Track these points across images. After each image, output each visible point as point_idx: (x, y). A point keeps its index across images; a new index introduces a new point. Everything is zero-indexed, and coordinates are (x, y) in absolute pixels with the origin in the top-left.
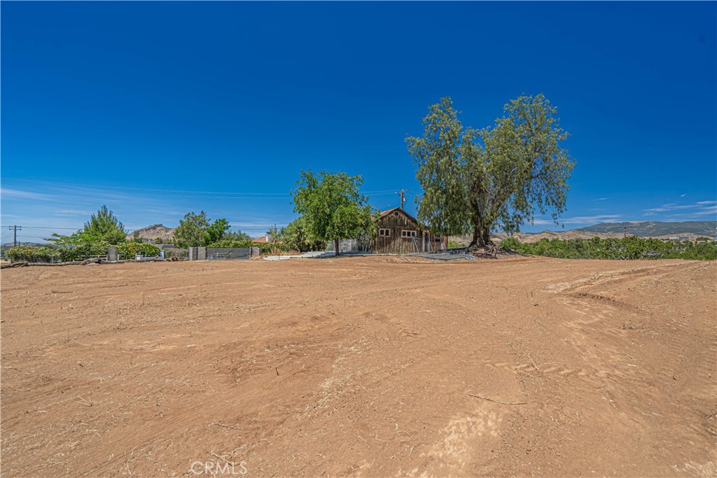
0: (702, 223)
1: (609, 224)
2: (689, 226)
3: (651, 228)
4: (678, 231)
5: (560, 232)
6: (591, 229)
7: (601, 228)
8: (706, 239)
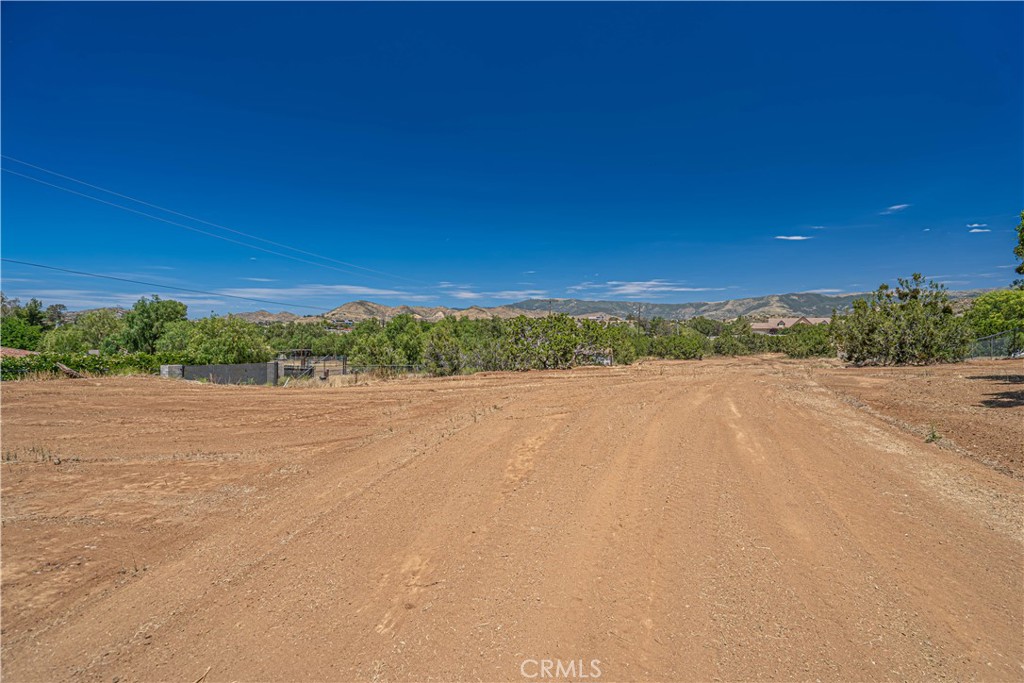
0: (611, 303)
1: (537, 301)
2: (602, 306)
3: (573, 307)
4: (595, 310)
5: (489, 308)
6: (520, 306)
7: (528, 305)
8: (616, 319)
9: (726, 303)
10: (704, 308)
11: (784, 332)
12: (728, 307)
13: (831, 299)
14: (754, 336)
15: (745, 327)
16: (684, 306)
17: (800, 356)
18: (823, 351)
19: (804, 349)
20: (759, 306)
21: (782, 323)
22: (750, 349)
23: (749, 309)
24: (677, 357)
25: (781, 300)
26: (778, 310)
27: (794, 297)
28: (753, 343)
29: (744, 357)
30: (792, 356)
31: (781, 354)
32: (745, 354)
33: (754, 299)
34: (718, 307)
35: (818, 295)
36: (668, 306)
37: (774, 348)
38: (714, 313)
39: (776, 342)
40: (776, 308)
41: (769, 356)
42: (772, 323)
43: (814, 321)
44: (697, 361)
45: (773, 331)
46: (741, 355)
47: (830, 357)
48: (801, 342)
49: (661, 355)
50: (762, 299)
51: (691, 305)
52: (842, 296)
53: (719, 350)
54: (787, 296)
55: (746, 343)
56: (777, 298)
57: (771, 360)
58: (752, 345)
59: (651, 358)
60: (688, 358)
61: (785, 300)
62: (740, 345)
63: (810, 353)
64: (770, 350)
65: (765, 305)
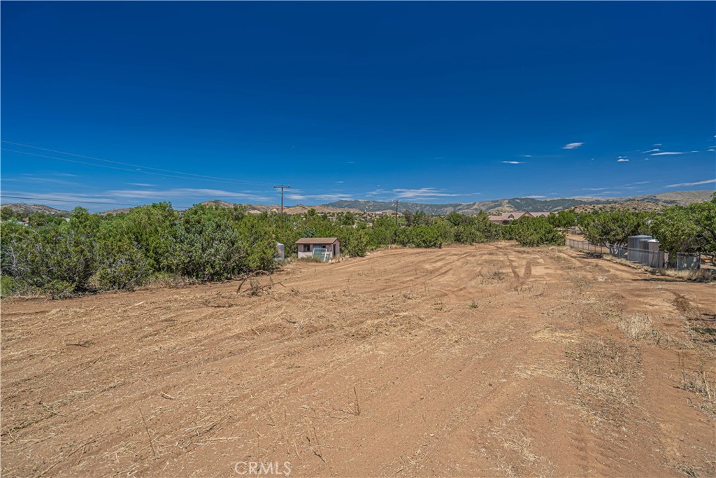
8: (396, 214)
9: (474, 204)
10: (459, 207)
11: (514, 222)
12: (475, 207)
13: (541, 202)
14: (490, 225)
15: (484, 219)
16: (446, 206)
17: (531, 244)
18: (552, 239)
19: (536, 237)
20: (496, 206)
21: (512, 216)
22: (487, 237)
23: (489, 209)
24: (418, 246)
25: (509, 203)
26: (508, 209)
27: (519, 201)
28: (489, 231)
29: (481, 245)
30: (524, 244)
31: (514, 242)
32: (483, 242)
33: (493, 202)
34: (469, 206)
35: (533, 199)
36: (436, 205)
37: (508, 236)
38: (466, 211)
39: (509, 231)
40: (506, 207)
41: (503, 243)
42: (505, 217)
43: (535, 215)
44: (437, 249)
45: (505, 222)
46: (479, 243)
47: (559, 245)
48: (532, 231)
49: (404, 244)
50: (498, 201)
51: (451, 205)
52: (548, 200)
53: (458, 239)
54: (514, 200)
55: (483, 232)
56: (507, 201)
57: (506, 248)
58: (489, 233)
59: (394, 246)
60: (428, 247)
61: (512, 202)
62: (478, 233)
63: (541, 241)
64: (504, 238)
65: (499, 205)
